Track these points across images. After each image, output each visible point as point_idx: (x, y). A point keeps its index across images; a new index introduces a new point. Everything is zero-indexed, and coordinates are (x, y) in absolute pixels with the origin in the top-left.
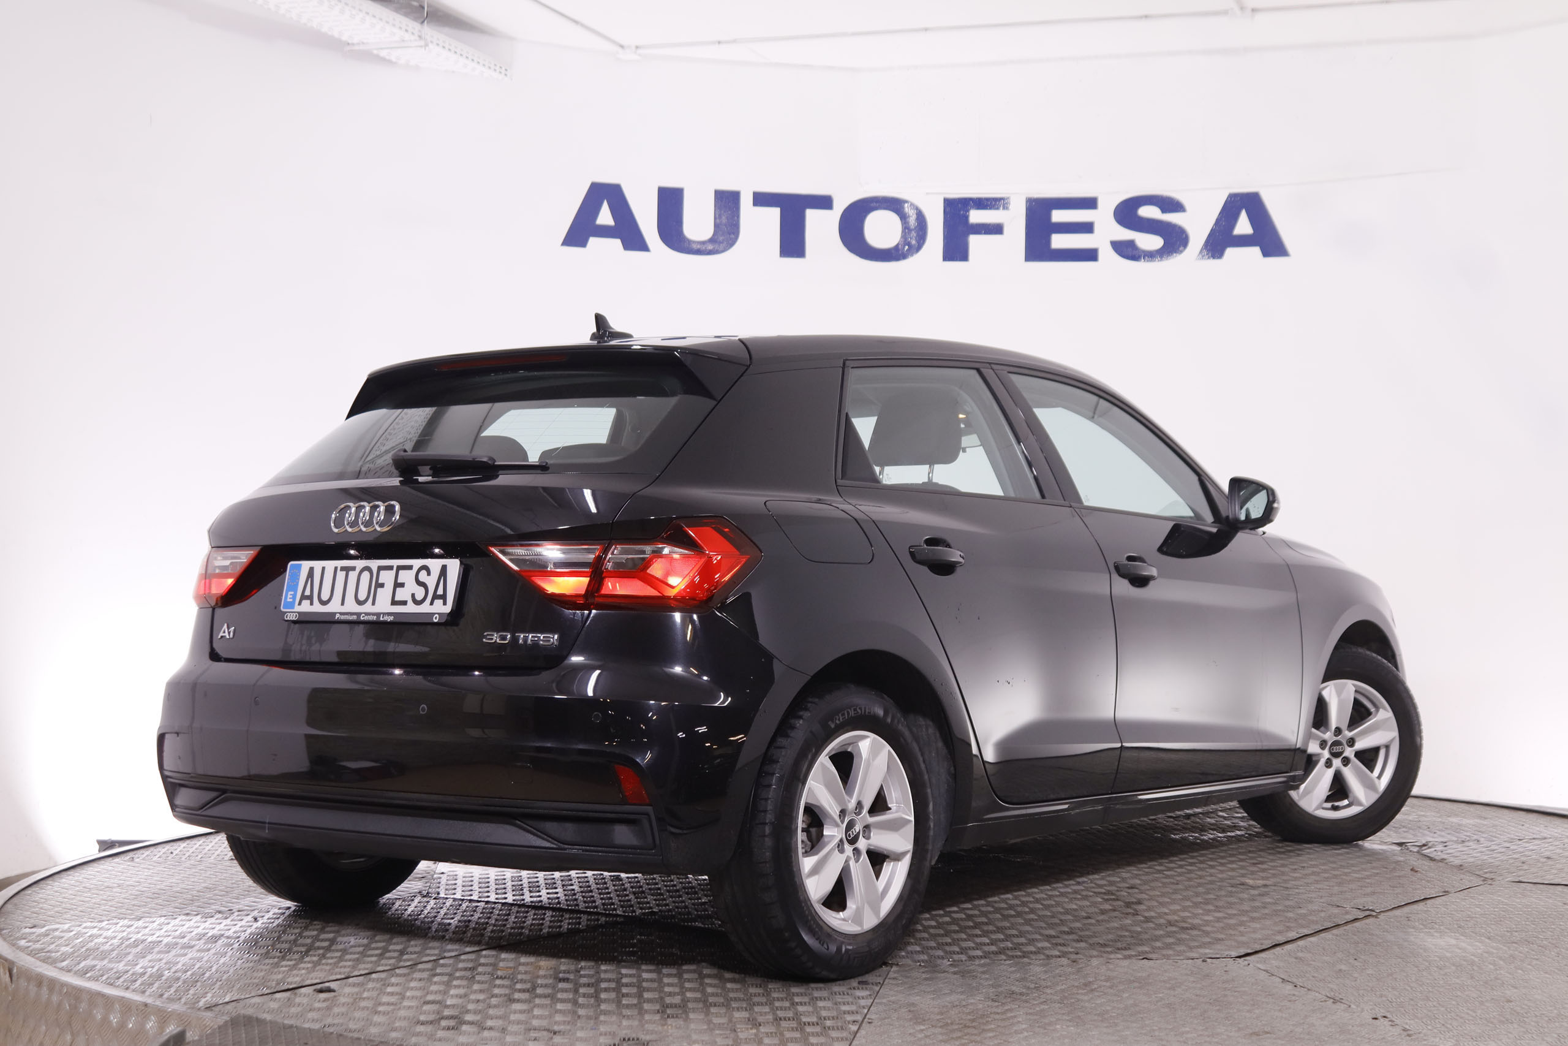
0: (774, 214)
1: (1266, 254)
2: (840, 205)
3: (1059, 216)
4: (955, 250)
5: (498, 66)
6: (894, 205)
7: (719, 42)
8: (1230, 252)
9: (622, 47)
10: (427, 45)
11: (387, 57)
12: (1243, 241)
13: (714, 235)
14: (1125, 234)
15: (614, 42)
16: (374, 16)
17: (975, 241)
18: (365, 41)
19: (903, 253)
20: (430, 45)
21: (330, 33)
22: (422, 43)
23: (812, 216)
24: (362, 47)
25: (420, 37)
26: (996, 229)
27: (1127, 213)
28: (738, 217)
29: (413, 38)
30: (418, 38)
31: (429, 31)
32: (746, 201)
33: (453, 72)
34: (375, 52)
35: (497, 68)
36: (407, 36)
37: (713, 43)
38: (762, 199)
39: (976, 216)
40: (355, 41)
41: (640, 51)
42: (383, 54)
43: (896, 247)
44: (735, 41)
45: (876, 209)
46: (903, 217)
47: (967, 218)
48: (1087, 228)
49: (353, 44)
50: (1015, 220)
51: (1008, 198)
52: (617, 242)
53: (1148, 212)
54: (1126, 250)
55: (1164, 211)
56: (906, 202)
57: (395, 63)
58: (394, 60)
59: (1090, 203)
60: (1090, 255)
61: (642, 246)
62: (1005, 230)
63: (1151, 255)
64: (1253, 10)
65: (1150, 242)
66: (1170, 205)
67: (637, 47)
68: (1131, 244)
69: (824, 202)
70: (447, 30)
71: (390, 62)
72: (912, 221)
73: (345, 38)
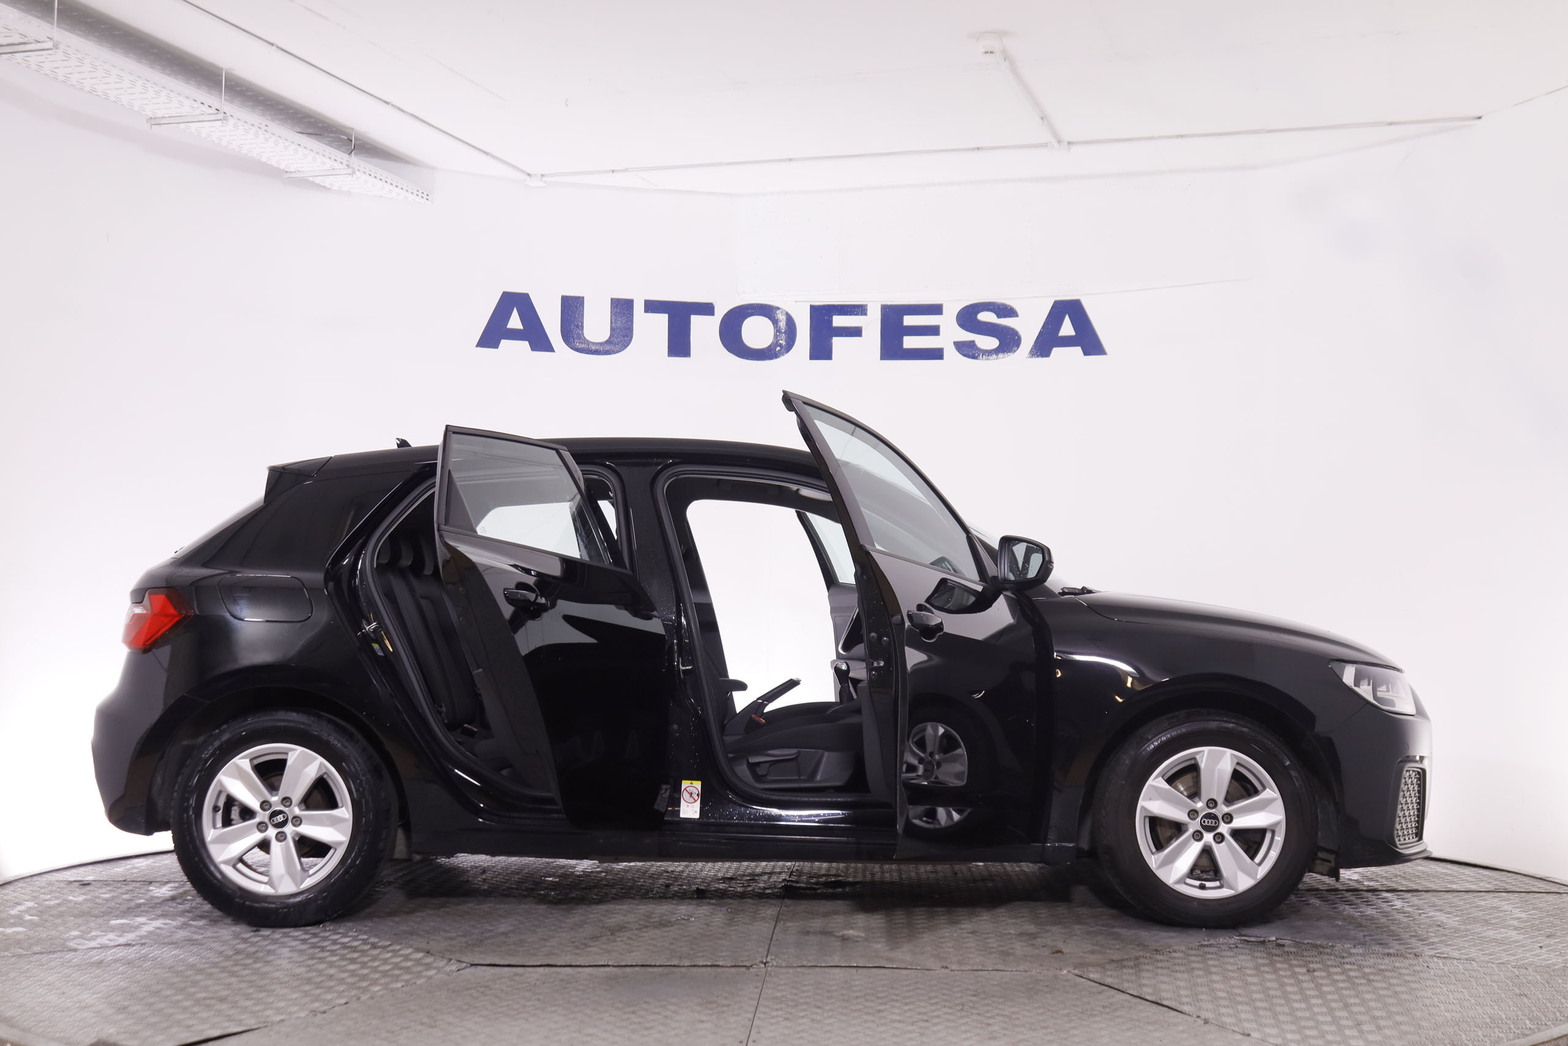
0: (664, 318)
1: (1086, 353)
2: (720, 312)
3: (909, 320)
4: (821, 350)
5: (420, 192)
6: (766, 311)
7: (613, 171)
8: (1056, 351)
9: (529, 175)
10: (354, 173)
11: (322, 184)
12: (1067, 342)
13: (610, 338)
14: (966, 336)
15: (522, 171)
16: (305, 148)
17: (837, 342)
18: (300, 170)
19: (775, 352)
20: (357, 173)
21: (269, 163)
22: (350, 171)
23: (697, 322)
24: (298, 175)
25: (348, 165)
26: (856, 332)
27: (968, 318)
28: (632, 321)
29: (341, 166)
30: (346, 167)
31: (356, 161)
32: (639, 308)
33: (381, 196)
34: (311, 179)
35: (420, 195)
36: (337, 165)
37: (607, 172)
38: (652, 307)
39: (839, 321)
40: (292, 170)
41: (544, 179)
42: (318, 180)
43: (769, 348)
44: (626, 170)
45: (752, 315)
46: (775, 322)
47: (831, 322)
48: (934, 331)
49: (290, 172)
50: (871, 324)
51: (866, 305)
52: (526, 344)
53: (986, 317)
54: (967, 350)
55: (999, 316)
56: (778, 308)
57: (329, 189)
58: (328, 186)
59: (936, 310)
60: (936, 354)
61: (549, 348)
62: (864, 332)
63: (989, 353)
64: (1069, 143)
65: (988, 342)
66: (1006, 311)
67: (542, 175)
68: (971, 344)
69: (707, 309)
70: (375, 160)
71: (325, 187)
72: (782, 324)
73: (282, 167)
